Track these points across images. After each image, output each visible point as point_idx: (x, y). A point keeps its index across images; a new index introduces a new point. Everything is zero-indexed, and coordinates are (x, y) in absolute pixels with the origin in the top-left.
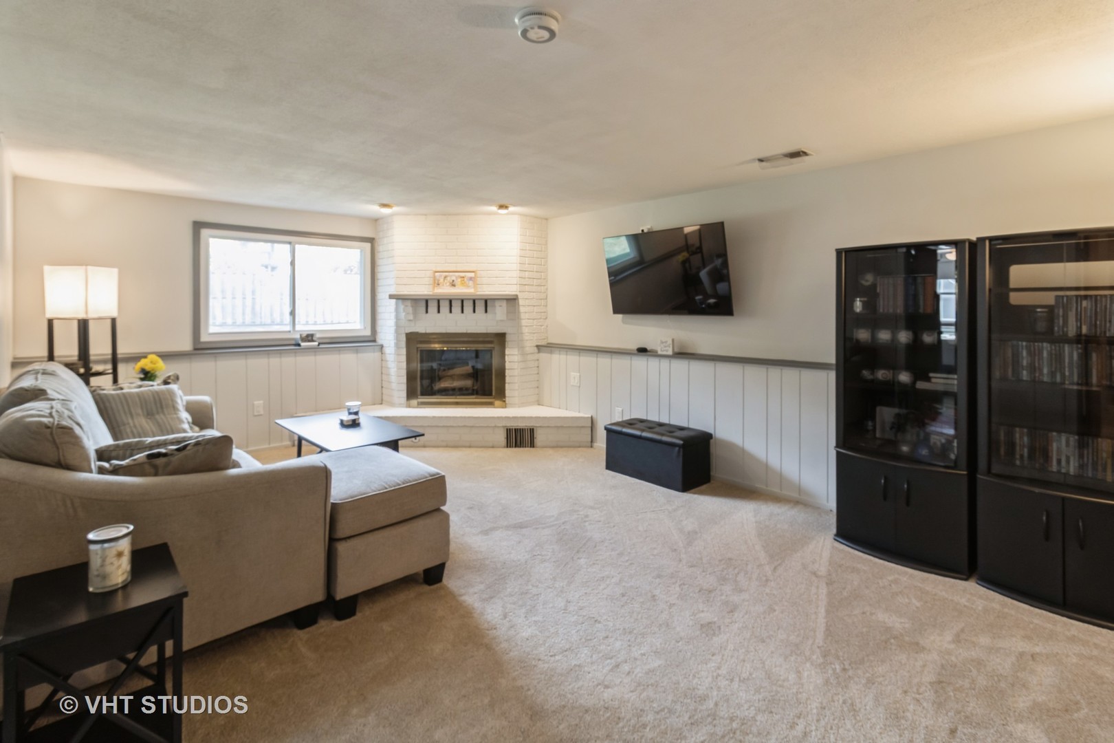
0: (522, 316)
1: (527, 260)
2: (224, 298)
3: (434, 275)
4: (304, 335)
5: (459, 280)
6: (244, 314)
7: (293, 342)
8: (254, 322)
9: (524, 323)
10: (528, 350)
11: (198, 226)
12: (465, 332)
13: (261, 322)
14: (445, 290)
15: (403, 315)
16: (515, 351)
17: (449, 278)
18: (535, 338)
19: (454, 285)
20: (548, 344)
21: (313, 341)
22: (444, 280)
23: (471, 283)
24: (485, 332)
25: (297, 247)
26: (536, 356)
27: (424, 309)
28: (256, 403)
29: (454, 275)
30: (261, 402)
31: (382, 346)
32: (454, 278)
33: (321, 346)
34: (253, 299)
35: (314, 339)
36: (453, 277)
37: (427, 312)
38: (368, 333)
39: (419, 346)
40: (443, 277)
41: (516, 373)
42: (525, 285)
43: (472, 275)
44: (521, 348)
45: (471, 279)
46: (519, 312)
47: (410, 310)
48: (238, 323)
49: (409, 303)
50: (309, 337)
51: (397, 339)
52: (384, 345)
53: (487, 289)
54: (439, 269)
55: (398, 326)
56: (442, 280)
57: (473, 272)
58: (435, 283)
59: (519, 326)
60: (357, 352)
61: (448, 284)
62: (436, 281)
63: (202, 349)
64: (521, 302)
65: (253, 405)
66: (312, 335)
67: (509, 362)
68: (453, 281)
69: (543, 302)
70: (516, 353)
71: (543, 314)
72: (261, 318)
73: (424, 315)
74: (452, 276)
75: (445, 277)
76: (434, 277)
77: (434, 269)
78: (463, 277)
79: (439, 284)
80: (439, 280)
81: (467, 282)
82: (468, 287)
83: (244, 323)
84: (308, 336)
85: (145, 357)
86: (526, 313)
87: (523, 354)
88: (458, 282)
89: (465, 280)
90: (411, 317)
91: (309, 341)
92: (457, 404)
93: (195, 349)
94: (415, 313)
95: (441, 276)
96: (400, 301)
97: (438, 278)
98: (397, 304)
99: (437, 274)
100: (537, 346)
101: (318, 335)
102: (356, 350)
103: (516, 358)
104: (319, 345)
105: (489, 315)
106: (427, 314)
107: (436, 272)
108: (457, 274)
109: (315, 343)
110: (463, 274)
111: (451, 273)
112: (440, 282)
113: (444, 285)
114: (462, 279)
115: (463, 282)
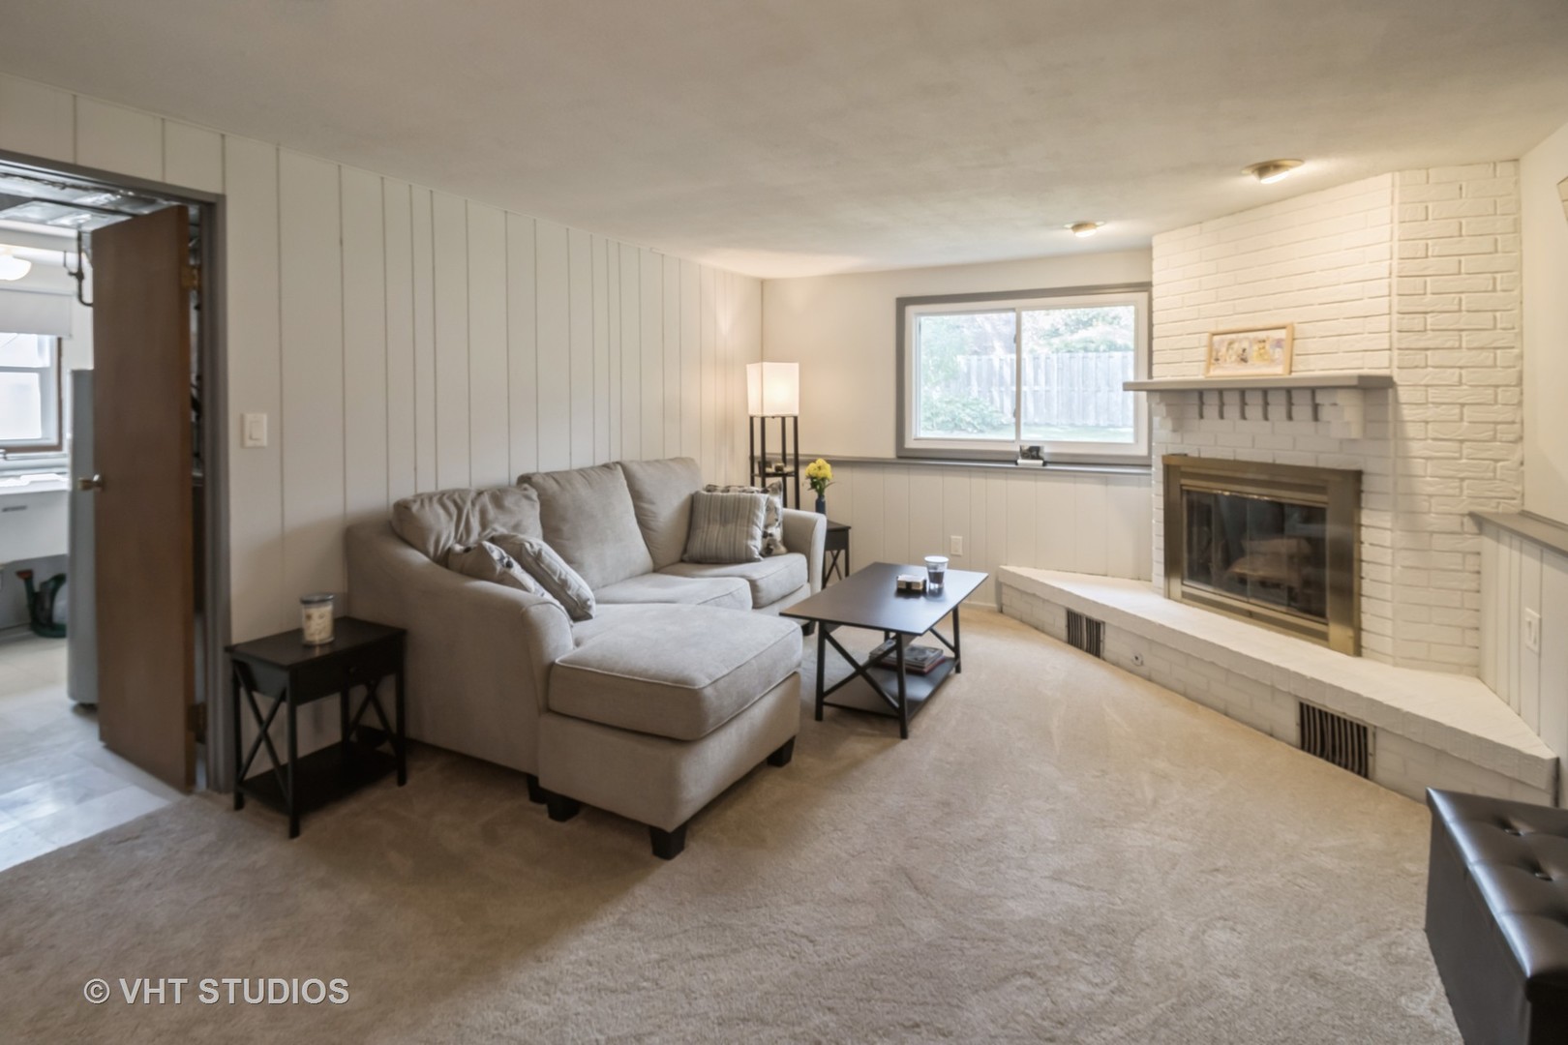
3: (1211, 341)
4: (1026, 447)
5: (1256, 347)
7: (1015, 458)
10: (1433, 521)
11: (903, 303)
12: (1270, 461)
14: (1229, 371)
15: (1159, 421)
16: (1386, 521)
17: (1236, 346)
18: (1466, 493)
19: (1244, 360)
20: (1523, 513)
21: (1038, 458)
22: (1228, 350)
23: (1278, 353)
24: (1311, 464)
25: (1024, 314)
26: (1471, 542)
27: (1196, 410)
28: (953, 537)
29: (1246, 338)
30: (961, 538)
32: (1245, 345)
33: (1049, 467)
35: (1041, 454)
36: (1244, 342)
37: (1201, 416)
39: (1184, 481)
40: (1226, 344)
41: (1387, 573)
42: (1414, 350)
43: (1281, 334)
45: (1279, 343)
46: (1400, 422)
47: (1172, 412)
49: (1170, 397)
50: (1033, 452)
51: (1156, 466)
53: (1314, 367)
54: (1221, 328)
56: (1224, 350)
57: (1283, 328)
58: (1211, 356)
59: (1402, 457)
60: (1107, 482)
61: (1234, 358)
62: (1214, 354)
63: (909, 458)
64: (1404, 394)
65: (950, 539)
66: (1038, 450)
67: (1371, 544)
68: (1244, 350)
70: (1389, 525)
73: (1197, 422)
74: (1240, 341)
75: (1231, 343)
76: (1212, 345)
77: (1213, 329)
78: (1264, 341)
79: (1217, 360)
80: (1218, 352)
81: (1271, 351)
82: (1272, 361)
84: (1031, 449)
85: (814, 461)
86: (1420, 422)
87: (1415, 530)
88: (1252, 353)
89: (1267, 346)
90: (1173, 425)
91: (1033, 458)
92: (1250, 615)
93: (899, 457)
94: (1182, 417)
95: (1222, 341)
96: (1157, 397)
97: (1216, 346)
99: (1216, 338)
100: (1473, 516)
102: (1106, 480)
103: (1391, 538)
104: (1045, 465)
105: (1323, 427)
106: (1202, 421)
107: (1214, 334)
108: (1251, 335)
109: (1041, 462)
110: (1262, 335)
111: (1241, 335)
112: (1220, 354)
113: (1228, 359)
114: (1261, 345)
115: (1262, 351)
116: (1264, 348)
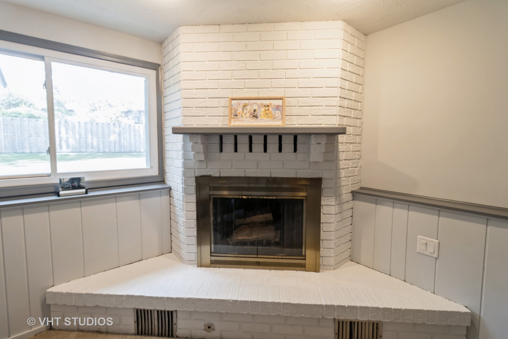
0: (342, 156)
1: (347, 85)
2: (104, 138)
3: (230, 103)
5: (263, 109)
6: (115, 146)
7: (52, 190)
8: (121, 151)
9: (342, 164)
10: (344, 197)
13: (124, 151)
14: (245, 123)
15: (191, 154)
16: (332, 201)
17: (249, 107)
18: (350, 183)
19: (256, 117)
20: (362, 188)
21: (80, 187)
22: (243, 109)
23: (278, 114)
26: (353, 205)
27: (218, 147)
29: (256, 103)
31: (170, 189)
32: (255, 107)
33: (90, 194)
34: (119, 138)
35: (81, 184)
37: (221, 151)
38: (155, 172)
39: (212, 192)
40: (241, 106)
41: (333, 227)
42: (345, 116)
43: (279, 102)
44: (338, 196)
45: (277, 107)
46: (338, 151)
47: (201, 147)
48: (112, 152)
49: (199, 139)
50: (74, 183)
51: (185, 183)
52: (172, 188)
54: (236, 96)
55: (186, 168)
56: (240, 110)
57: (280, 99)
59: (337, 169)
61: (248, 115)
62: (233, 112)
66: (79, 179)
68: (255, 111)
69: (358, 139)
70: (334, 203)
71: (357, 153)
72: (124, 148)
73: (218, 154)
74: (252, 105)
75: (245, 106)
76: (231, 105)
77: (230, 96)
79: (236, 115)
80: (236, 110)
81: (273, 112)
83: (115, 151)
84: (72, 180)
86: (344, 152)
87: (340, 204)
88: (261, 112)
89: (270, 109)
90: (202, 157)
91: (74, 188)
94: (206, 152)
95: (239, 104)
96: (188, 137)
97: (235, 107)
98: (184, 140)
99: (233, 102)
100: (352, 192)
101: (87, 179)
102: (139, 195)
103: (333, 210)
104: (86, 193)
105: (300, 155)
106: (221, 153)
107: (232, 100)
108: (259, 102)
109: (84, 190)
110: (267, 102)
111: (252, 101)
112: (238, 112)
113: (244, 115)
114: (268, 108)
115: (267, 112)
116: (268, 110)
